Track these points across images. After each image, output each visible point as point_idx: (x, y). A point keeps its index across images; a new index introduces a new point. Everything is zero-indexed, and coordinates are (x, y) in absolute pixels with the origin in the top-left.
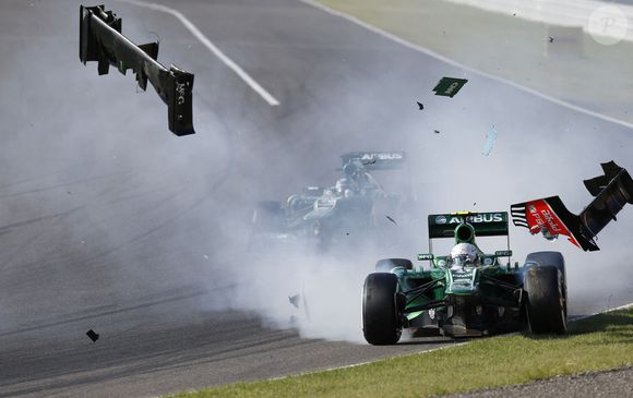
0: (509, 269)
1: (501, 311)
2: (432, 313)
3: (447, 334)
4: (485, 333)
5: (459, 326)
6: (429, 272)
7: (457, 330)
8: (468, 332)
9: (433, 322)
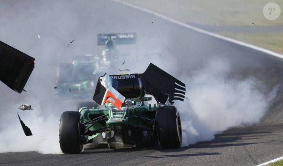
0: (150, 108)
1: (145, 133)
2: (104, 134)
3: (111, 147)
4: (134, 146)
5: (120, 143)
6: (103, 111)
7: (118, 145)
8: (124, 146)
9: (104, 140)
